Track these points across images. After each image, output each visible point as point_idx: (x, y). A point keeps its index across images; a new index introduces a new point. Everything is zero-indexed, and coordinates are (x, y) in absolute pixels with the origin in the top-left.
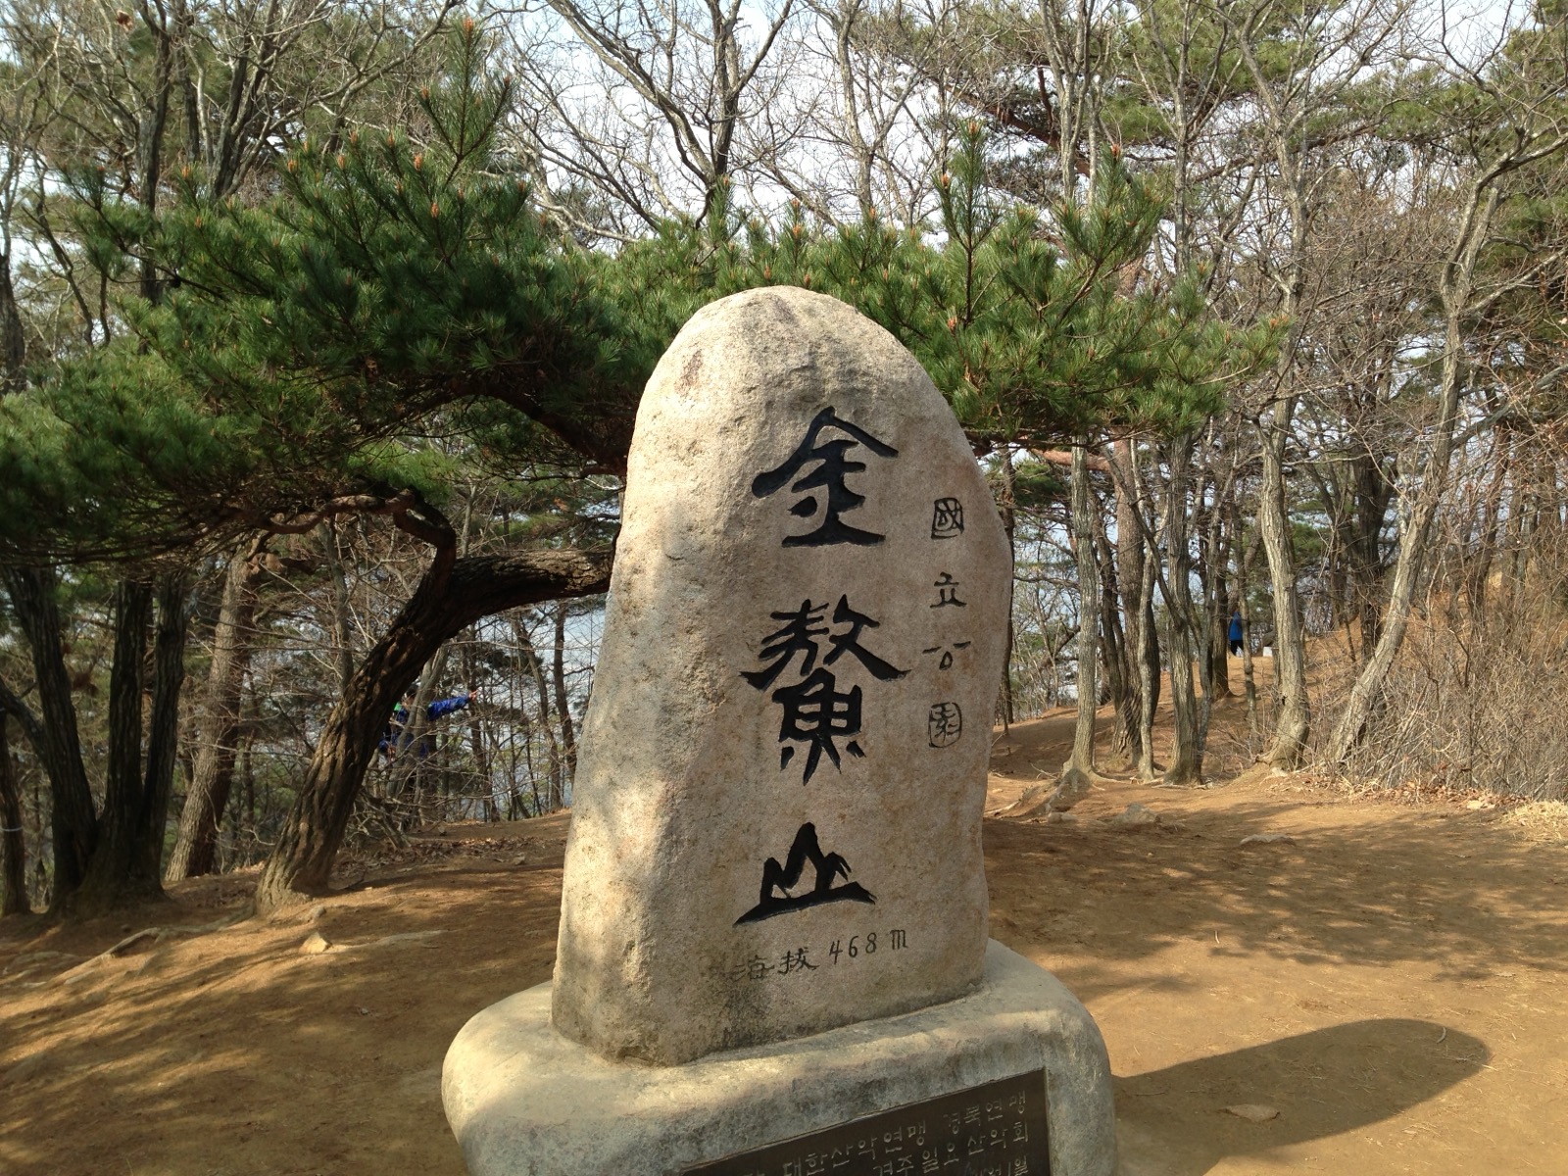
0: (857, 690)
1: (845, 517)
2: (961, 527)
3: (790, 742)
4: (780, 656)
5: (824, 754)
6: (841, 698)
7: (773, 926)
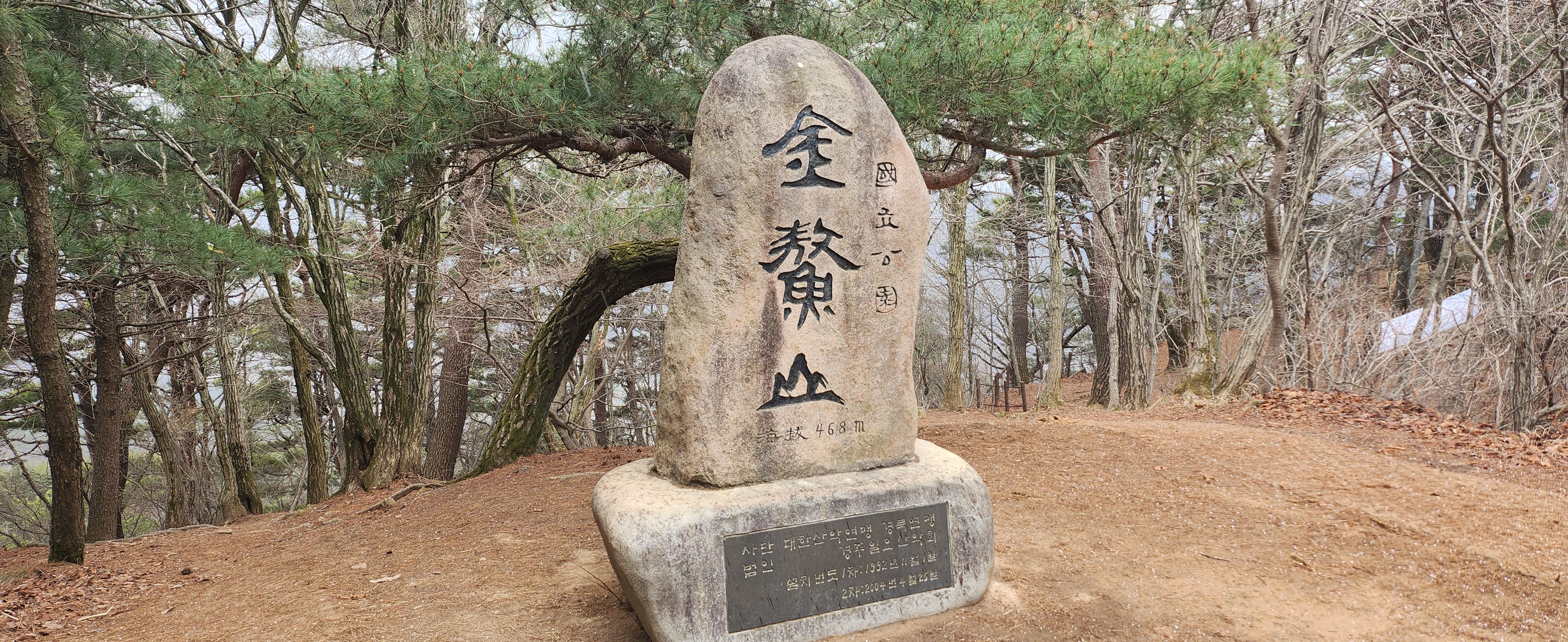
0: (829, 276)
1: (820, 171)
2: (895, 181)
3: (789, 305)
4: (781, 253)
5: (810, 313)
6: (821, 279)
7: (780, 412)
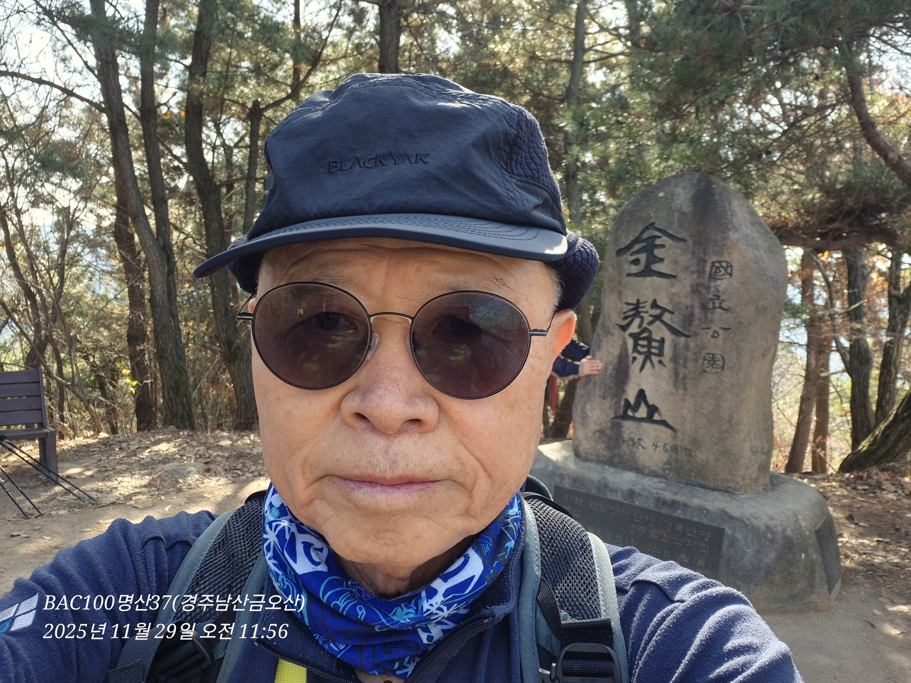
0: (662, 339)
1: (656, 267)
2: (731, 274)
3: (635, 355)
4: (629, 320)
5: (648, 362)
6: (656, 341)
7: (628, 425)
